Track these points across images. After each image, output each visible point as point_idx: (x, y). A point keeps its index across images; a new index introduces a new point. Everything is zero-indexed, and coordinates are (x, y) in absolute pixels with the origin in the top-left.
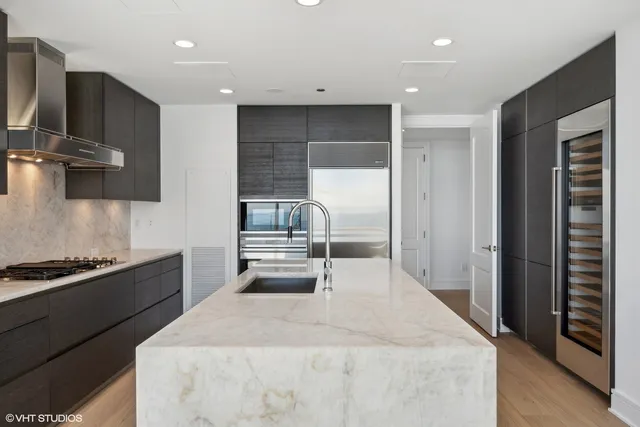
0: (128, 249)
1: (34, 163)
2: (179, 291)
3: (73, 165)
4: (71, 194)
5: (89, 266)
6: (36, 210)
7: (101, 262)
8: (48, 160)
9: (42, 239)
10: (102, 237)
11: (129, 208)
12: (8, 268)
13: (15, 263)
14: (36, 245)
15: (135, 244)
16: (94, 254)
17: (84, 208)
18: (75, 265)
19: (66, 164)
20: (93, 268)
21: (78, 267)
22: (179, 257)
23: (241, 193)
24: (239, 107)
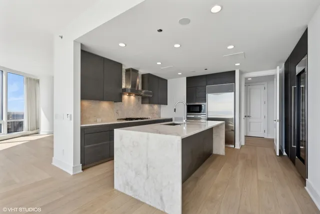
0: (160, 117)
8: (137, 95)
11: (160, 107)
23: (187, 102)
24: (187, 78)
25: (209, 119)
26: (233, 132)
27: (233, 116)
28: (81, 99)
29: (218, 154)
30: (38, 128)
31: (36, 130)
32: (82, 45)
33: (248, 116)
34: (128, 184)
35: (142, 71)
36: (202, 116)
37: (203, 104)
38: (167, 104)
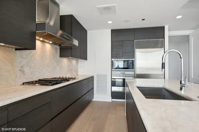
0: (78, 75)
1: (49, 43)
2: (93, 88)
3: (62, 46)
4: (61, 56)
5: (67, 80)
6: (50, 60)
7: (71, 79)
8: (54, 43)
9: (52, 70)
10: (71, 70)
11: (78, 62)
12: (39, 80)
13: (41, 78)
14: (50, 72)
15: (80, 73)
16: (68, 76)
17: (65, 60)
18: (62, 79)
19: (60, 45)
20: (68, 81)
21: (63, 80)
22: (93, 77)
23: (112, 57)
24: (112, 30)
37: (131, 60)
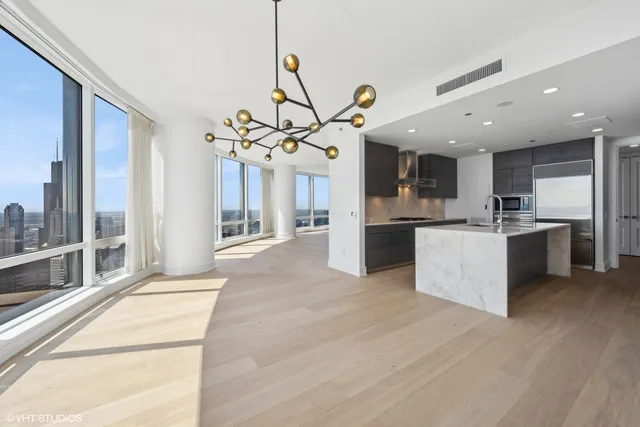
1: (408, 187)
11: (444, 201)
19: (418, 186)
23: (495, 193)
24: (494, 154)
25: (537, 221)
26: (590, 244)
27: (589, 217)
28: (366, 195)
29: (558, 274)
30: (272, 230)
31: (271, 233)
32: (366, 136)
33: (634, 217)
34: (435, 285)
35: (419, 153)
36: (523, 216)
37: (524, 197)
38: (455, 197)
